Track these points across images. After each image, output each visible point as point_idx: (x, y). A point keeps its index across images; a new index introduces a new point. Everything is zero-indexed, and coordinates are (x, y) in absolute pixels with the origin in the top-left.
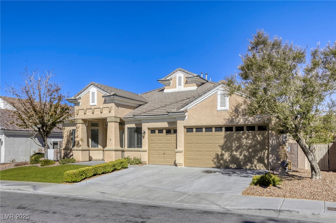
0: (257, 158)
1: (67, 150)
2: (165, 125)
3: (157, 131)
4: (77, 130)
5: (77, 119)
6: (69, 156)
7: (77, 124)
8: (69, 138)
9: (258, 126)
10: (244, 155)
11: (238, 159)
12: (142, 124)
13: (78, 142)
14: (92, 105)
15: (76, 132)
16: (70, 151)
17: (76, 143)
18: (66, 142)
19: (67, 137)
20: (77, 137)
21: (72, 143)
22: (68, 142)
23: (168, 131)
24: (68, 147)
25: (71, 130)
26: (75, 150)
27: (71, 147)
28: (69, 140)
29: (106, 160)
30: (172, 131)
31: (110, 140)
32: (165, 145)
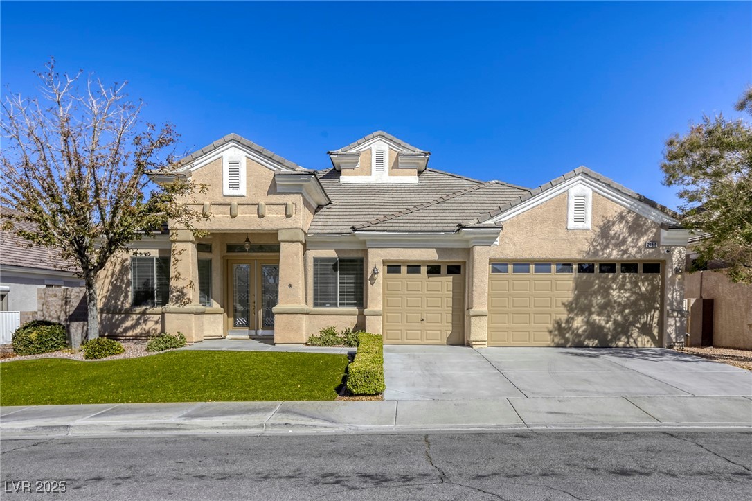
0: (638, 325)
1: (114, 313)
3: (404, 269)
4: (177, 260)
5: (176, 229)
6: (120, 330)
7: (175, 241)
8: (119, 281)
9: (644, 265)
10: (615, 322)
11: (602, 328)
12: (369, 250)
14: (231, 194)
15: (172, 264)
16: (123, 315)
17: (172, 292)
18: (108, 290)
19: (112, 277)
20: (177, 278)
21: (130, 293)
22: (116, 290)
23: (434, 270)
24: (116, 306)
25: (127, 260)
26: (171, 311)
27: (128, 306)
28: (121, 287)
29: (279, 338)
30: (444, 270)
31: (290, 286)
32: (425, 299)
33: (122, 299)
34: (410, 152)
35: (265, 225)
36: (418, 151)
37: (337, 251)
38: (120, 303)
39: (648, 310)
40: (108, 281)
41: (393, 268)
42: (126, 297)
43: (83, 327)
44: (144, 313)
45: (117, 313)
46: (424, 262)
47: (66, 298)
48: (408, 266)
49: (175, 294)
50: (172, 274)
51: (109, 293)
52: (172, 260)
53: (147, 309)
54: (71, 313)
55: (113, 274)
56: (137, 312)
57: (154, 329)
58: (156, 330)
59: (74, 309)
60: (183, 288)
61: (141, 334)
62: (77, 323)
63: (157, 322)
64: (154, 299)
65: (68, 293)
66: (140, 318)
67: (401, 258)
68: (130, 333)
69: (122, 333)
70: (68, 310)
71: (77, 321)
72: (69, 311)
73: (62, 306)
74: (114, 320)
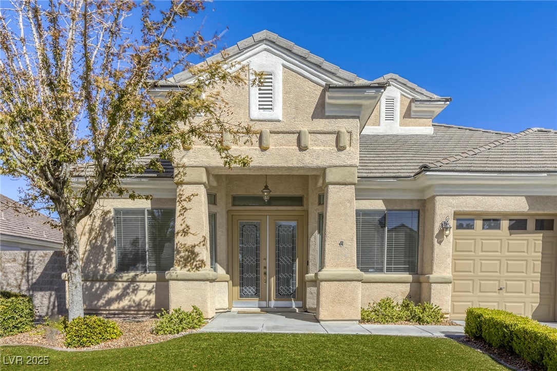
1: (94, 280)
2: (518, 205)
3: (479, 223)
4: (185, 209)
5: (184, 167)
6: (102, 302)
7: (181, 183)
8: (100, 238)
12: (437, 198)
13: (193, 252)
14: (261, 117)
15: (177, 214)
16: (106, 284)
17: (179, 252)
18: (86, 251)
19: (90, 233)
20: (185, 233)
21: (114, 256)
22: (95, 251)
23: (519, 225)
24: (96, 271)
25: (109, 212)
26: (179, 277)
27: (111, 271)
28: (101, 247)
29: (326, 313)
30: (531, 225)
31: (341, 244)
32: (504, 263)
33: (104, 261)
34: (425, 98)
35: (309, 160)
36: (436, 97)
37: (386, 202)
38: (101, 267)
40: (85, 238)
41: (464, 221)
42: (109, 259)
43: (50, 298)
44: (133, 280)
45: (97, 281)
46: (505, 215)
47: (28, 263)
48: (484, 220)
49: (182, 254)
50: (178, 228)
51: (87, 254)
52: (178, 208)
53: (137, 275)
54: (34, 281)
55: (91, 230)
56: (125, 279)
57: (147, 301)
58: (149, 302)
59: (37, 276)
60: (195, 246)
61: (130, 306)
62: (42, 293)
63: (150, 292)
64: (146, 263)
65: (31, 257)
66: (127, 287)
67: (479, 209)
68: (115, 306)
69: (105, 305)
70: (30, 278)
71: (41, 290)
72: (32, 279)
73: (23, 272)
74: (93, 290)
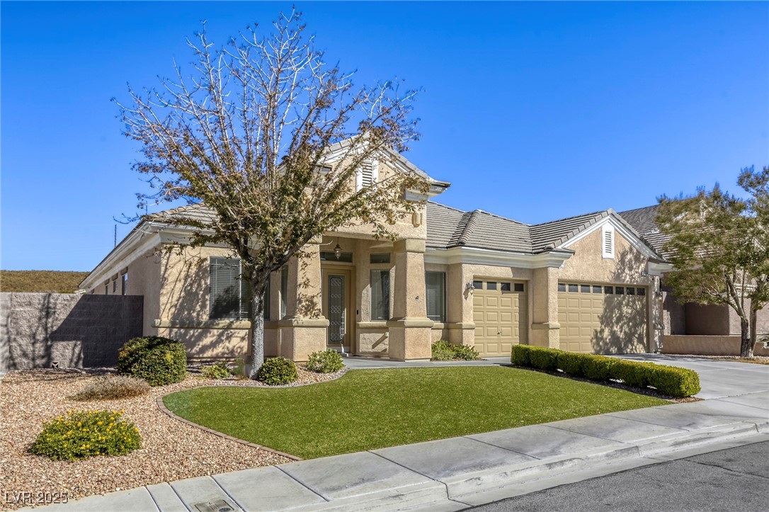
0: (637, 336)
1: (188, 328)
2: (507, 273)
3: (485, 285)
4: (306, 265)
6: (196, 349)
8: (195, 285)
9: (638, 289)
10: (625, 332)
11: (619, 338)
12: (463, 265)
13: (312, 302)
16: (200, 330)
17: (300, 302)
18: (180, 298)
19: (186, 281)
20: (306, 285)
21: (208, 303)
22: (189, 298)
23: (506, 287)
24: (191, 321)
25: (205, 259)
27: (205, 318)
28: (196, 294)
30: (512, 287)
31: (417, 298)
32: (500, 314)
33: (198, 308)
35: (396, 232)
38: (195, 314)
39: (641, 324)
40: (179, 285)
41: (478, 283)
42: (203, 306)
44: (229, 327)
45: (193, 328)
46: (499, 279)
47: (48, 308)
48: (488, 283)
49: (304, 304)
50: (300, 280)
51: (181, 301)
52: (300, 263)
53: (232, 322)
54: (55, 328)
55: (187, 276)
56: (221, 326)
57: (239, 347)
58: (242, 348)
59: (59, 323)
60: (314, 297)
61: (223, 353)
62: (64, 343)
63: (243, 339)
64: (239, 310)
65: (52, 301)
66: (221, 335)
67: (487, 275)
68: (209, 354)
69: (198, 353)
70: (49, 325)
71: (63, 340)
72: (52, 327)
73: (40, 319)
74: (187, 337)
